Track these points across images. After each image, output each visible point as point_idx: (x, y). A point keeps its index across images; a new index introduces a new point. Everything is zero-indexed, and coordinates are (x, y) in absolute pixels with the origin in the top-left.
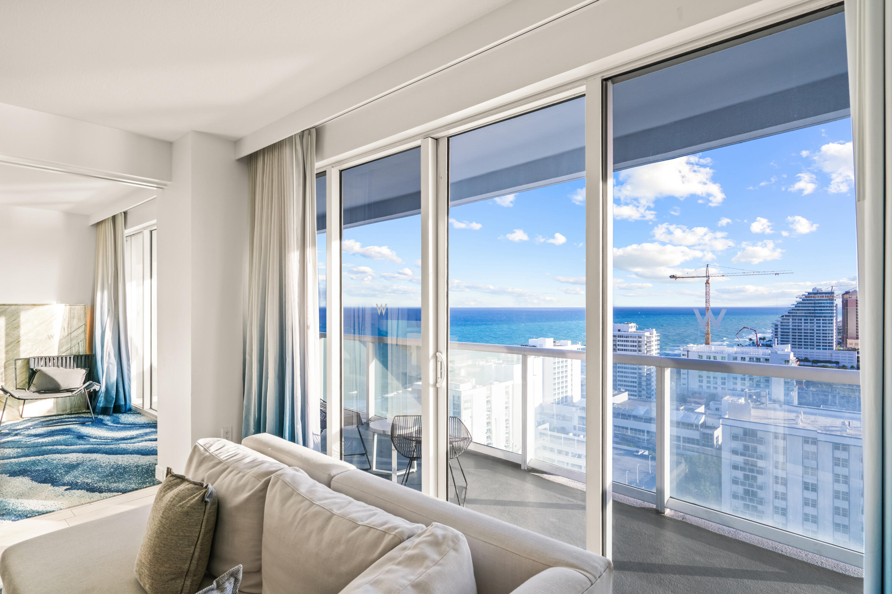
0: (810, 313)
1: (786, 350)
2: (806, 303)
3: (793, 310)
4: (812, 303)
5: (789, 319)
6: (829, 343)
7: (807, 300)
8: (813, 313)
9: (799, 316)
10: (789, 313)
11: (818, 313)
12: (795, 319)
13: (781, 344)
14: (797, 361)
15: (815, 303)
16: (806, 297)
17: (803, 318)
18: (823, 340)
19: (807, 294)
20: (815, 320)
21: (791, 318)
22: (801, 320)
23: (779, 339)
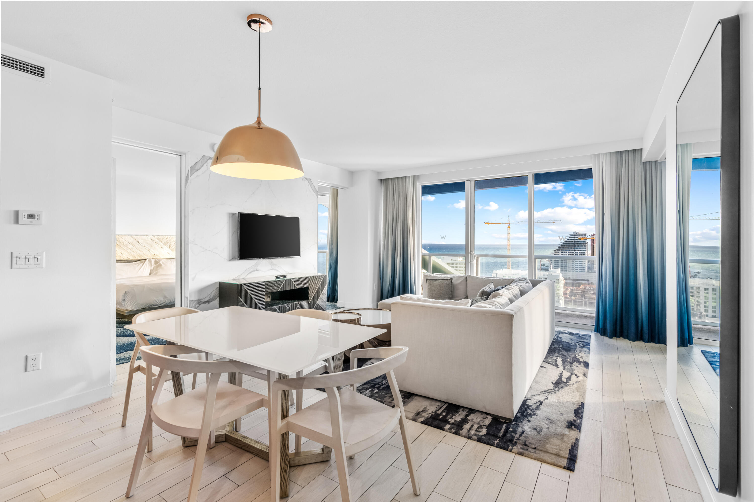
0: (572, 248)
1: (557, 272)
2: (569, 242)
3: (561, 246)
4: (573, 242)
5: (559, 252)
6: (583, 268)
7: (570, 239)
8: (573, 248)
9: (565, 250)
10: (559, 248)
11: (576, 248)
12: (563, 252)
13: (554, 268)
14: (564, 280)
15: (574, 242)
16: (569, 237)
17: (567, 251)
18: (580, 265)
19: (570, 235)
20: (575, 252)
21: (560, 252)
22: (566, 252)
23: (553, 265)
